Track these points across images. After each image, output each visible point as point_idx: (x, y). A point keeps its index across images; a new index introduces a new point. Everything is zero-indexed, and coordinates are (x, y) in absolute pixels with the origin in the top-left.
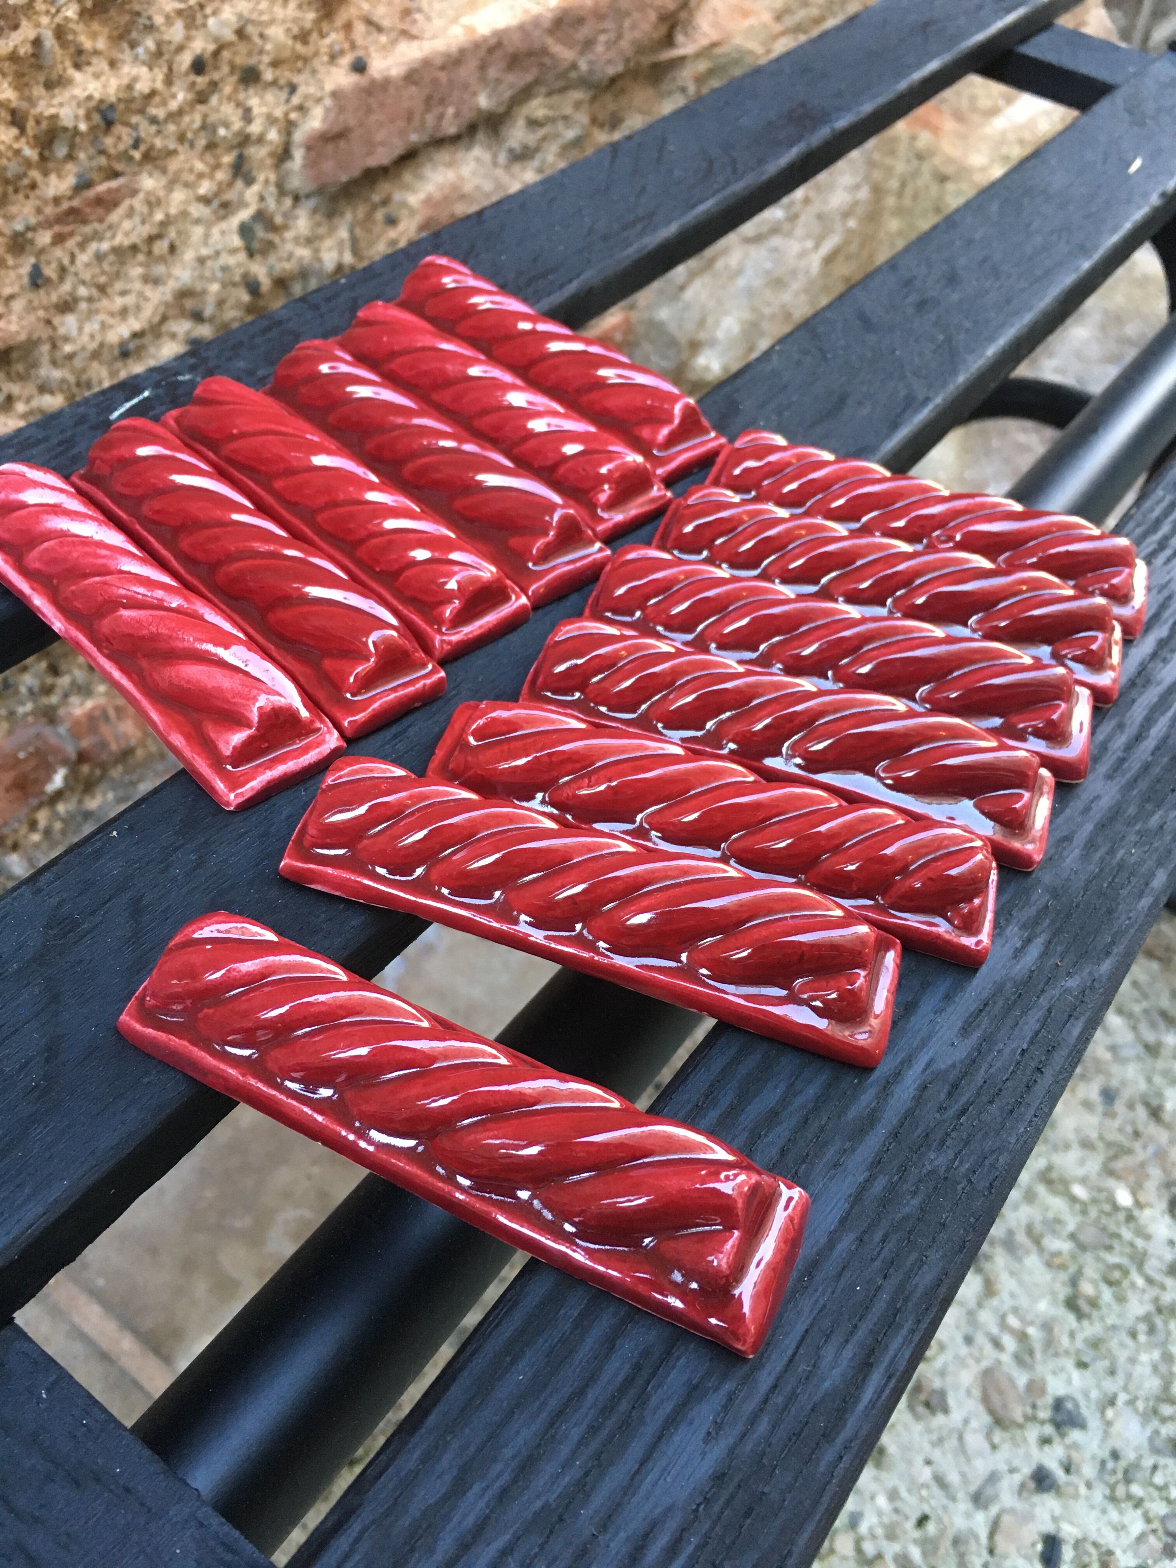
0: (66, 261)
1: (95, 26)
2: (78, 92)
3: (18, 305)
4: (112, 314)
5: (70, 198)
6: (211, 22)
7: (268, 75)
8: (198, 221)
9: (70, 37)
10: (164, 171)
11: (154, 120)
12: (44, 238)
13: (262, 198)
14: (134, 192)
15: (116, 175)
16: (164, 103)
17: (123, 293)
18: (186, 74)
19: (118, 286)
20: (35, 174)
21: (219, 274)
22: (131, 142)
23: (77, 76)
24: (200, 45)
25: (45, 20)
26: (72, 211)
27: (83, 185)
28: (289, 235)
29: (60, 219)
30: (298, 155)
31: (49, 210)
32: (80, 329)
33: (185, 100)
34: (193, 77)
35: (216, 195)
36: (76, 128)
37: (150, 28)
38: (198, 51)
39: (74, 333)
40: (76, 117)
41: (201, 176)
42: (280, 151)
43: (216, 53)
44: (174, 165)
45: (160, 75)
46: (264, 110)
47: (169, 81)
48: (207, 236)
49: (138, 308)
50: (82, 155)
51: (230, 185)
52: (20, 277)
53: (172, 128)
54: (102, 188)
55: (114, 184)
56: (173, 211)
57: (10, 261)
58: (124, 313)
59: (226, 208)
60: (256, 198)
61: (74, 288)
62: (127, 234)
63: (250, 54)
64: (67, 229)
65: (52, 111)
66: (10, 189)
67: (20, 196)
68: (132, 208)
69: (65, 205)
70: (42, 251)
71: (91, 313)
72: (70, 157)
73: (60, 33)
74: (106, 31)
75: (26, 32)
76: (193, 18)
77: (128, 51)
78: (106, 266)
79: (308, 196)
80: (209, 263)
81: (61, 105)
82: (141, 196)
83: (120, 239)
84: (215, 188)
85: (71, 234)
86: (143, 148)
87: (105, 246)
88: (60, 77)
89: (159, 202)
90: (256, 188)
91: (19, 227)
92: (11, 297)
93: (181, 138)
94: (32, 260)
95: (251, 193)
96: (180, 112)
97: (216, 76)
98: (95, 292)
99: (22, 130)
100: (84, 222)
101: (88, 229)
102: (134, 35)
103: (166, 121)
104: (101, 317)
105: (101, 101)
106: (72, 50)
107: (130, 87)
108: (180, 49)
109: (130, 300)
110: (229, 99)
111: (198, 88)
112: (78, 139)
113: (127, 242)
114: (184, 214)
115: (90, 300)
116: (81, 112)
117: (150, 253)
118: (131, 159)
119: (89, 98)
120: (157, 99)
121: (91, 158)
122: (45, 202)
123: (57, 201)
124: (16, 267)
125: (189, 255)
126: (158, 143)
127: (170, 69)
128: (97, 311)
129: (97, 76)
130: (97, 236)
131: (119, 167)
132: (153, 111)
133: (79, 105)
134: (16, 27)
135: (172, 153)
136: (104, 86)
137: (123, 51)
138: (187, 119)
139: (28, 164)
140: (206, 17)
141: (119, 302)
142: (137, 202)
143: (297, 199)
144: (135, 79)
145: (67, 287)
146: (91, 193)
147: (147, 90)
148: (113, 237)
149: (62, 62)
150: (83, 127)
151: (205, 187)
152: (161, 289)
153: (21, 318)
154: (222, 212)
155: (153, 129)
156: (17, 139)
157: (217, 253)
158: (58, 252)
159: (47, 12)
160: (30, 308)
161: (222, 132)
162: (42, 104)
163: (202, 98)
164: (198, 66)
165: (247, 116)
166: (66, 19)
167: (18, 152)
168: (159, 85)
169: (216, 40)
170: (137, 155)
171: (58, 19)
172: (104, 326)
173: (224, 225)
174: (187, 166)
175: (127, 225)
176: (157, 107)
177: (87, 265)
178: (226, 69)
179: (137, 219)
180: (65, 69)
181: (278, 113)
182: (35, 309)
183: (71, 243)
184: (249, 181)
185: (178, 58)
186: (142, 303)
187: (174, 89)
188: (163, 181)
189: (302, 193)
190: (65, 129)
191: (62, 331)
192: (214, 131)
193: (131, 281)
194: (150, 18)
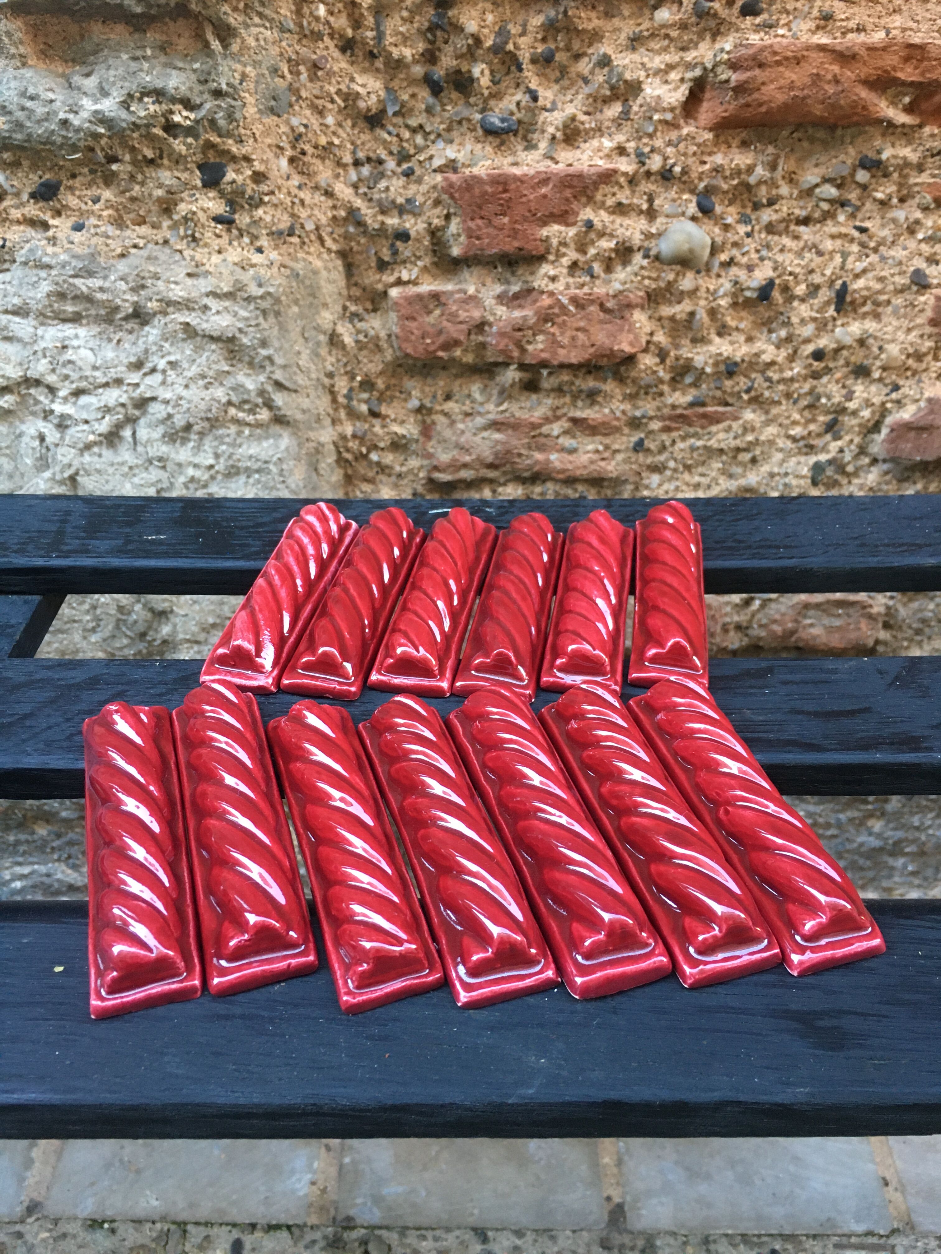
0: (667, 443)
1: (744, 314)
2: (713, 349)
3: (620, 457)
4: (688, 484)
5: (685, 409)
6: (838, 330)
7: (876, 375)
8: (781, 450)
9: (719, 316)
10: (767, 412)
11: (769, 380)
12: (656, 425)
13: (841, 451)
14: (736, 418)
15: (727, 404)
16: (781, 371)
17: (703, 475)
18: (807, 357)
19: (700, 470)
20: (665, 388)
21: (781, 487)
22: (745, 388)
23: (717, 340)
24: (824, 342)
25: (702, 303)
26: (681, 416)
27: (697, 403)
28: (856, 481)
29: (671, 418)
30: (885, 431)
31: (666, 411)
32: (660, 485)
33: (798, 373)
34: (810, 361)
35: (803, 438)
36: (703, 369)
37: (787, 324)
38: (821, 346)
39: (654, 485)
40: (706, 363)
41: (795, 423)
42: (870, 424)
43: (837, 351)
44: (775, 411)
45: (783, 354)
46: (865, 395)
47: (791, 358)
48: (784, 461)
49: (709, 487)
50: (704, 386)
51: (819, 435)
52: (629, 442)
53: (781, 387)
54: (710, 409)
55: (721, 409)
56: (762, 438)
57: (626, 430)
58: (697, 486)
59: (811, 449)
60: (837, 449)
61: (667, 460)
62: (719, 441)
63: (866, 357)
64: (674, 425)
65: (690, 355)
66: (642, 392)
67: (649, 398)
68: (730, 427)
69: (679, 411)
70: (651, 432)
71: (671, 479)
72: (695, 385)
73: (713, 313)
74: (751, 318)
75: (686, 306)
76: (826, 325)
77: (765, 333)
78: (695, 455)
79: (885, 461)
80: (777, 478)
81: (698, 353)
82: (741, 422)
83: (713, 443)
84: (805, 433)
85: (678, 429)
86: (753, 393)
87: (699, 443)
88: (703, 337)
89: (753, 429)
90: (839, 443)
91: (638, 413)
92: (617, 451)
93: (788, 396)
94: (642, 435)
95: (835, 446)
96: (792, 380)
97: (831, 365)
98: (681, 468)
99: (663, 361)
100: (690, 425)
101: (692, 430)
102: (774, 325)
103: (779, 382)
104: (678, 483)
105: (728, 358)
106: (719, 324)
107: (757, 355)
108: (807, 341)
109: (704, 481)
110: (837, 382)
111: (814, 368)
112: (704, 376)
113: (716, 446)
114: (771, 443)
115: (675, 470)
116: (711, 361)
117: (735, 457)
118: (741, 397)
119: (720, 354)
120: (777, 367)
121: (709, 389)
122: (666, 406)
123: (674, 407)
124: (629, 436)
125: (765, 469)
126: (767, 394)
127: (795, 352)
128: (677, 479)
129: (732, 343)
130: (696, 435)
131: (730, 400)
132: (770, 374)
133: (710, 357)
134: (679, 302)
135: (779, 403)
136: (734, 350)
137: (762, 333)
138: (796, 385)
139: (661, 381)
140: (835, 326)
141: (697, 479)
142: (735, 425)
143: (875, 461)
144: (764, 352)
145: (662, 458)
146: (701, 410)
147: (769, 360)
148: (709, 439)
149: (708, 329)
150: (708, 370)
151: (796, 431)
152: (733, 482)
153: (618, 464)
154: (804, 450)
155: (767, 384)
156: (657, 365)
157: (786, 474)
158: (665, 437)
159: (707, 299)
160: (627, 461)
161: (823, 400)
162: (685, 349)
163: (816, 375)
164: (818, 355)
165: (849, 397)
166: (719, 305)
167: (655, 372)
168: (780, 359)
169: (838, 342)
170: (745, 397)
171: (713, 304)
172: (677, 489)
173: (802, 459)
174: (786, 414)
175: (722, 436)
176: (775, 372)
177: (682, 450)
178: (841, 362)
179: (732, 435)
180: (708, 334)
181: (876, 400)
182: (631, 463)
183: (675, 434)
184: (837, 438)
185: (803, 347)
186: (713, 484)
187: (794, 365)
188: (763, 418)
189: (880, 457)
190: (696, 369)
191: (646, 482)
192: (818, 398)
193: (712, 470)
194: (789, 318)
